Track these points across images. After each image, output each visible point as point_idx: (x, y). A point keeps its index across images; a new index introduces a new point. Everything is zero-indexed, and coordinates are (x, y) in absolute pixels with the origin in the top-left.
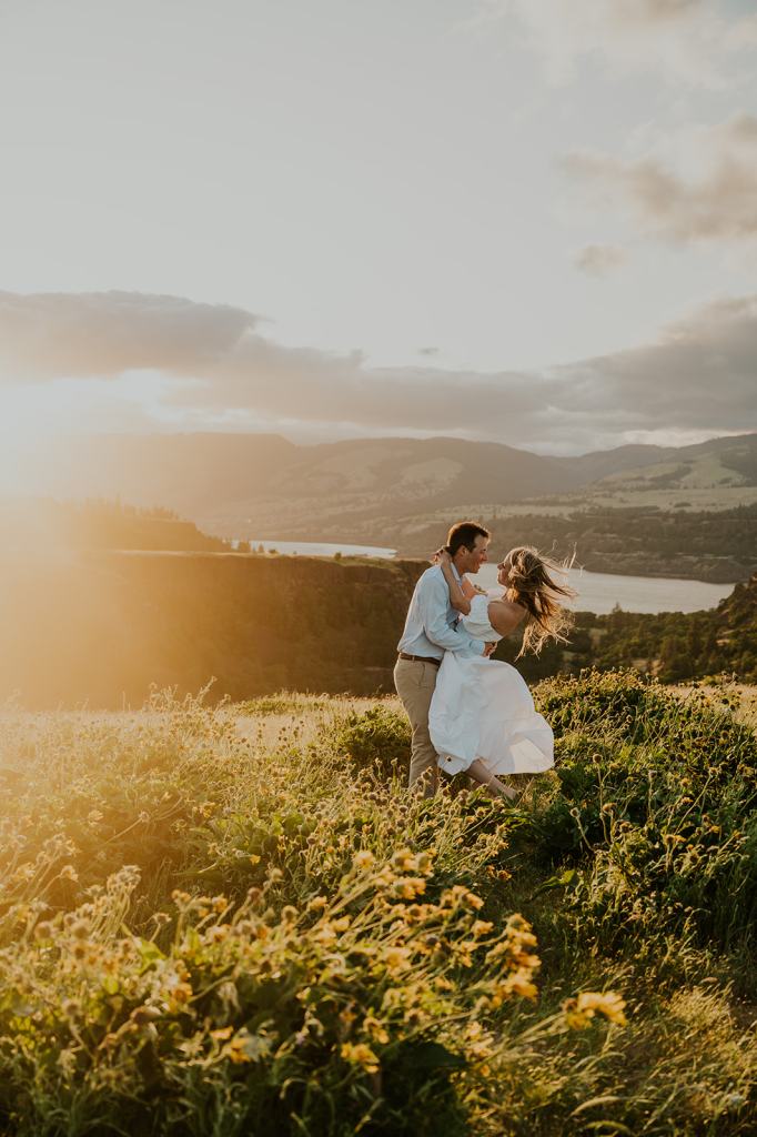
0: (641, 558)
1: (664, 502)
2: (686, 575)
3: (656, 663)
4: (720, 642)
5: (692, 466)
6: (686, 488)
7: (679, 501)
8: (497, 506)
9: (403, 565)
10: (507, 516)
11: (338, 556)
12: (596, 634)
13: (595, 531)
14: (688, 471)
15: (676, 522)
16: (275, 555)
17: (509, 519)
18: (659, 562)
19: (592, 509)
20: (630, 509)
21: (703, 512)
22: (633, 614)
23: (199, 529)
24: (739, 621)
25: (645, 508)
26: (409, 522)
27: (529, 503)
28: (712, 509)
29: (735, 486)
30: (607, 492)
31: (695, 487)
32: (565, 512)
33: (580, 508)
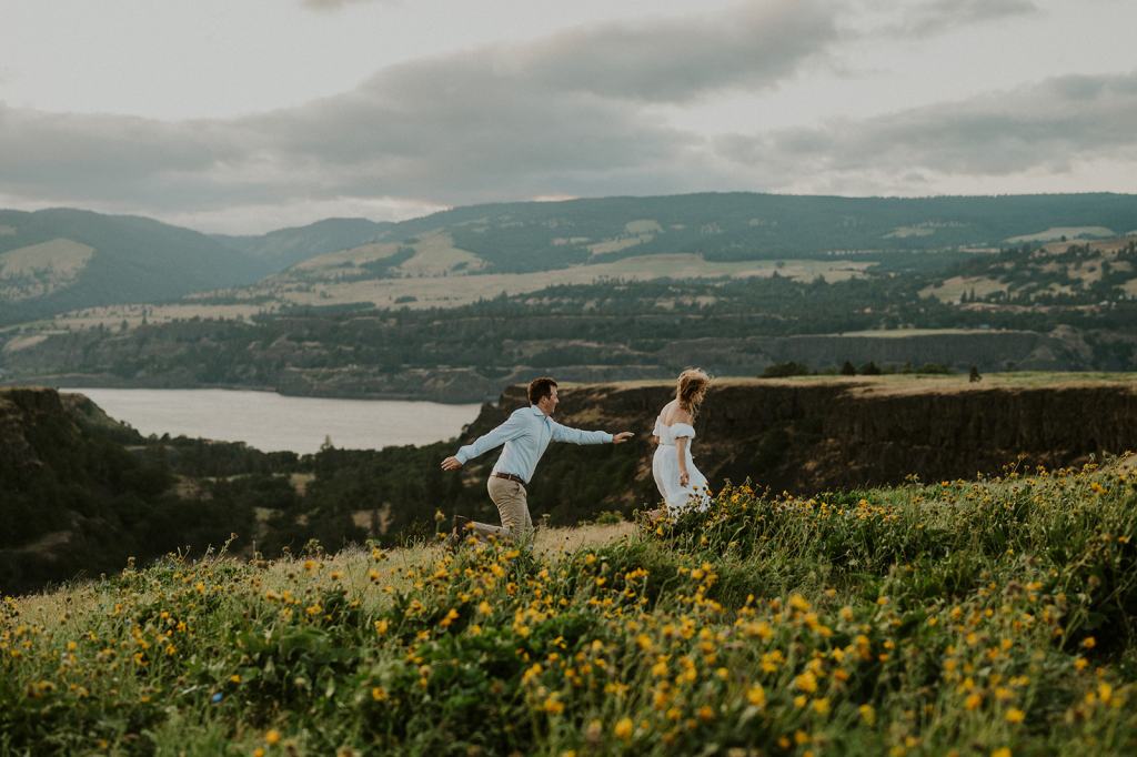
0: (354, 374)
1: (381, 296)
2: (415, 395)
3: (383, 515)
4: (466, 482)
5: (415, 246)
6: (409, 276)
7: (400, 295)
8: (147, 307)
10: (163, 321)
12: (300, 481)
13: (289, 339)
14: (410, 254)
15: (399, 323)
17: (166, 326)
18: (379, 379)
19: (283, 307)
21: (433, 309)
22: (350, 452)
25: (357, 305)
26: (14, 333)
27: (193, 302)
28: (444, 305)
29: (473, 273)
30: (304, 285)
31: (421, 276)
32: (245, 313)
33: (267, 307)
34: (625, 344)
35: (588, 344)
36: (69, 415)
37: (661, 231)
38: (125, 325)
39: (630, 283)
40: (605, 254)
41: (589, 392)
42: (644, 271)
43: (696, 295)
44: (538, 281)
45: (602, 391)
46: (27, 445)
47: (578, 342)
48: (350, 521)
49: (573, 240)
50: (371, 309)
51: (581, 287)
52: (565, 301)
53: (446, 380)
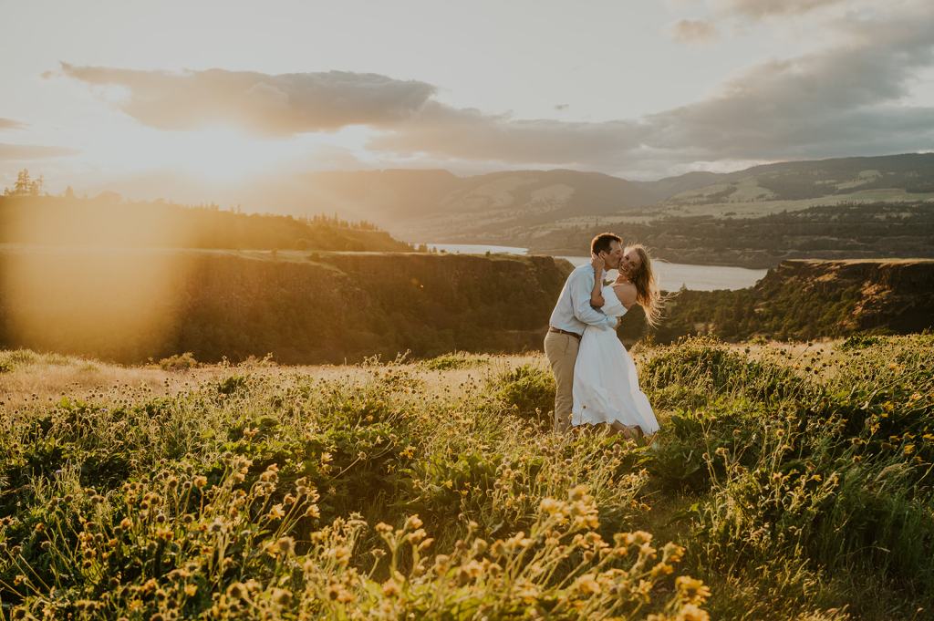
0: (701, 252)
1: (717, 212)
2: (733, 264)
3: (711, 326)
5: (736, 186)
6: (733, 202)
7: (728, 212)
8: (599, 217)
9: (534, 260)
10: (606, 224)
11: (488, 253)
13: (668, 234)
14: (735, 190)
15: (726, 226)
16: (445, 254)
18: (713, 255)
19: (666, 218)
20: (693, 218)
21: (745, 219)
22: (695, 292)
23: (391, 236)
24: (771, 295)
25: (705, 217)
26: (536, 229)
27: (621, 215)
28: (751, 217)
29: (768, 200)
31: (739, 201)
32: (647, 220)
33: (657, 218)
34: (853, 238)
35: (832, 239)
36: (557, 269)
37: (880, 175)
38: (587, 226)
39: (860, 205)
40: (846, 189)
41: (829, 265)
42: (869, 199)
43: (899, 212)
44: (806, 204)
45: (837, 264)
46: (537, 283)
47: (826, 237)
48: (693, 327)
49: (827, 182)
50: (711, 219)
51: (830, 207)
52: (820, 215)
53: (750, 257)
